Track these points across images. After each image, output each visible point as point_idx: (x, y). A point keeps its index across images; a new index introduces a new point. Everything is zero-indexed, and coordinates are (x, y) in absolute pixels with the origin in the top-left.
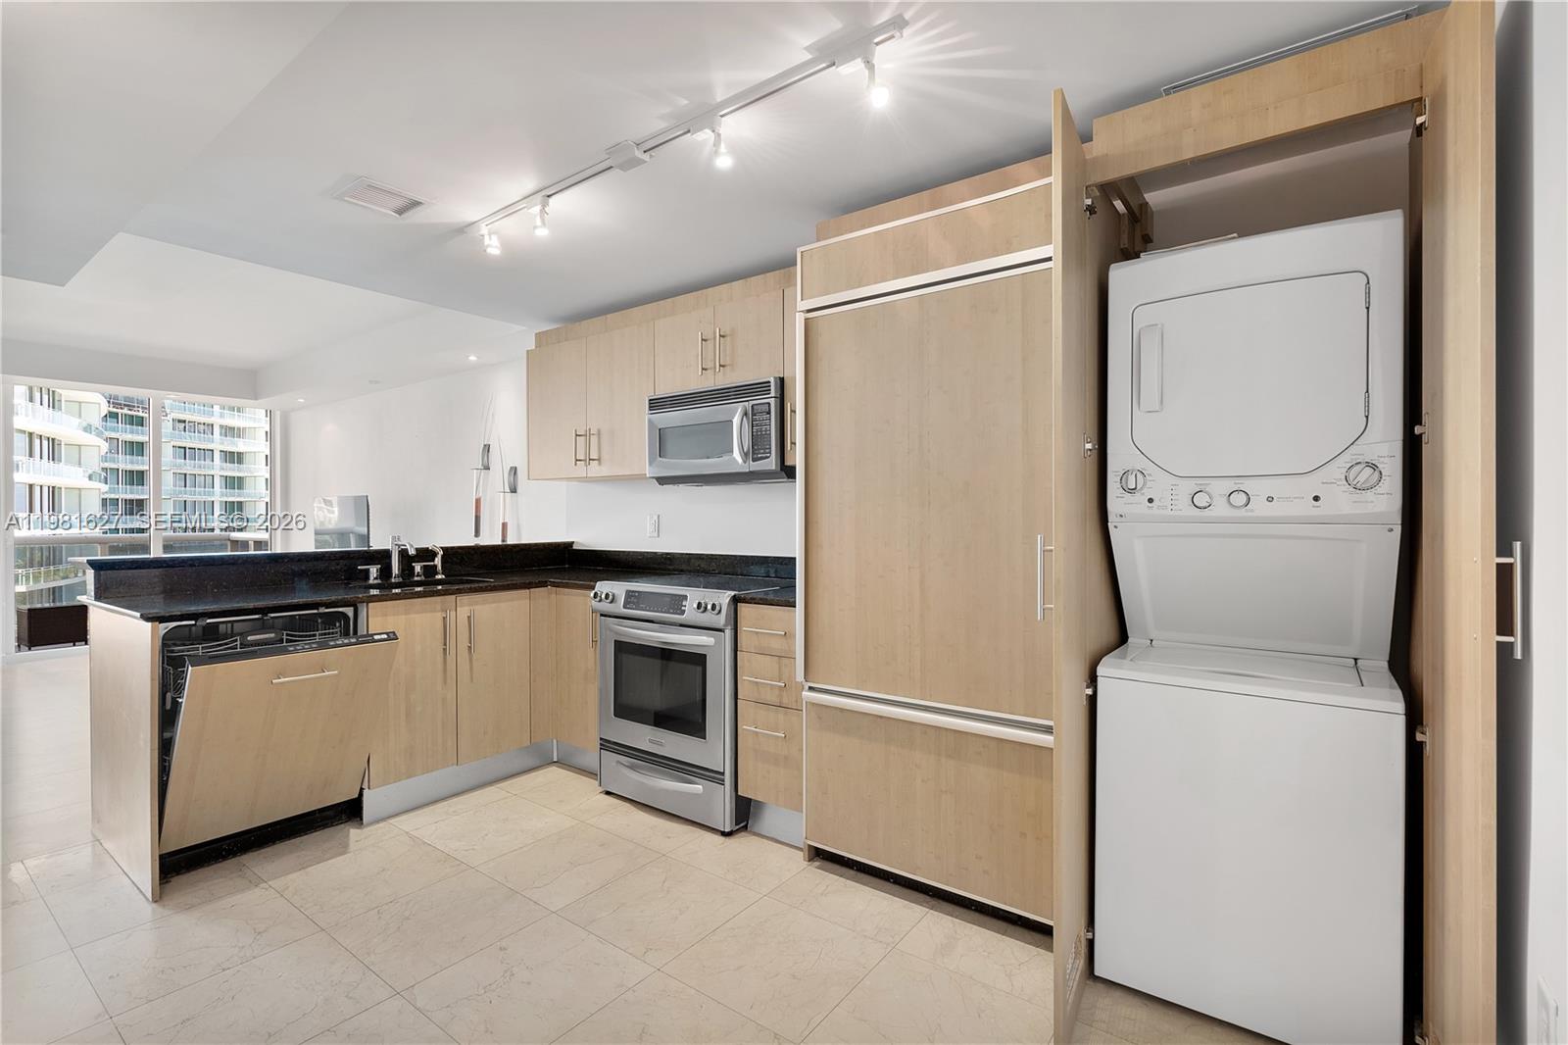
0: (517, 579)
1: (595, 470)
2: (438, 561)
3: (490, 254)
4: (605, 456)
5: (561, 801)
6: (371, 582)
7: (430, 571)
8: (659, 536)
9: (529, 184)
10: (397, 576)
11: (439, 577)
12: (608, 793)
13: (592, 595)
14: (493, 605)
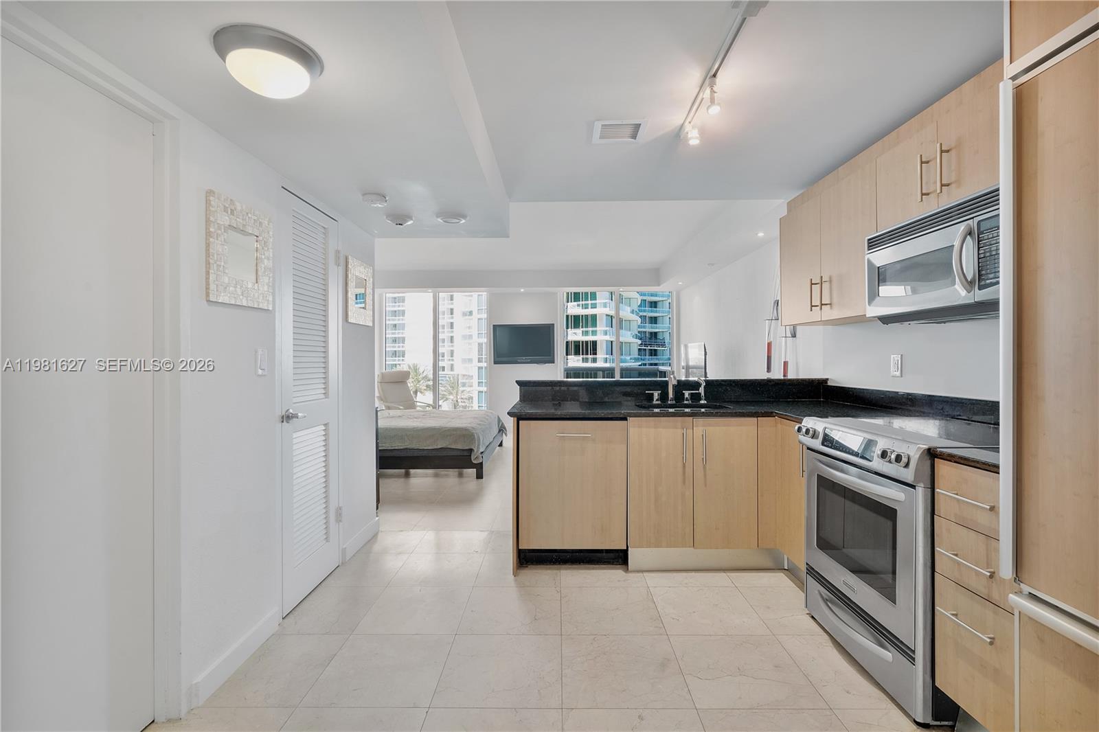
0: (752, 409)
1: (828, 314)
2: (702, 390)
3: (693, 146)
4: (835, 300)
5: (769, 608)
6: (655, 402)
7: (696, 397)
8: (902, 376)
9: (695, 75)
10: (672, 400)
11: (702, 402)
12: (813, 617)
13: (796, 428)
14: (724, 428)
